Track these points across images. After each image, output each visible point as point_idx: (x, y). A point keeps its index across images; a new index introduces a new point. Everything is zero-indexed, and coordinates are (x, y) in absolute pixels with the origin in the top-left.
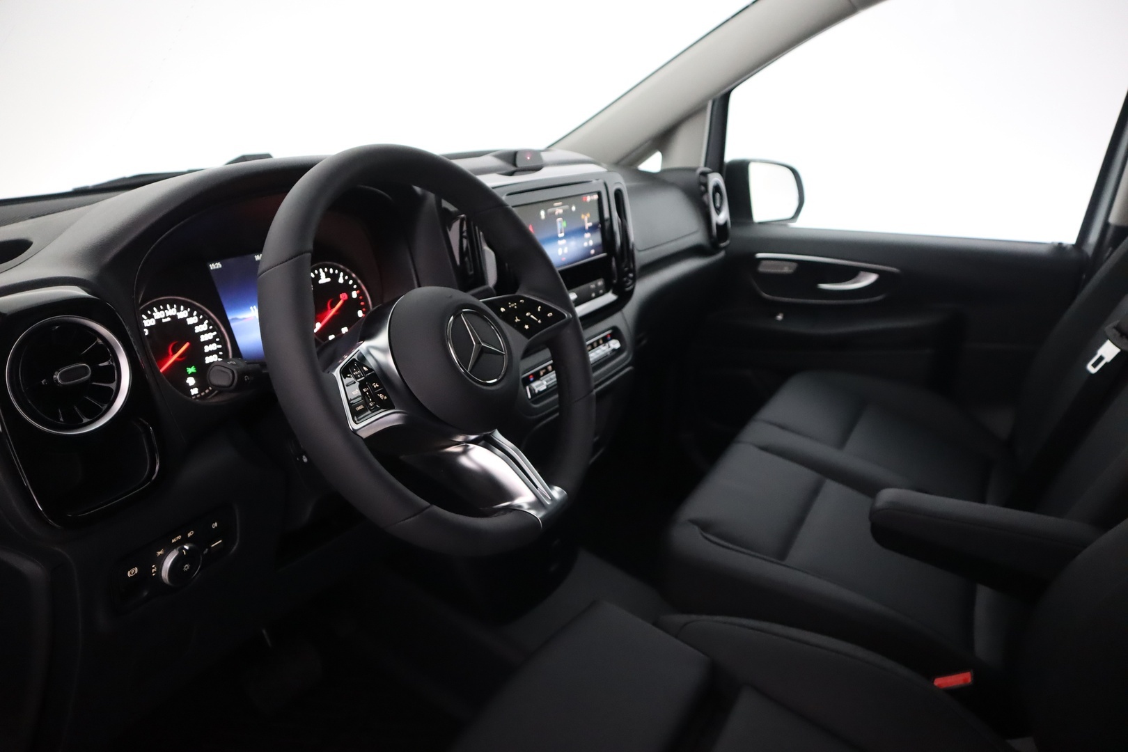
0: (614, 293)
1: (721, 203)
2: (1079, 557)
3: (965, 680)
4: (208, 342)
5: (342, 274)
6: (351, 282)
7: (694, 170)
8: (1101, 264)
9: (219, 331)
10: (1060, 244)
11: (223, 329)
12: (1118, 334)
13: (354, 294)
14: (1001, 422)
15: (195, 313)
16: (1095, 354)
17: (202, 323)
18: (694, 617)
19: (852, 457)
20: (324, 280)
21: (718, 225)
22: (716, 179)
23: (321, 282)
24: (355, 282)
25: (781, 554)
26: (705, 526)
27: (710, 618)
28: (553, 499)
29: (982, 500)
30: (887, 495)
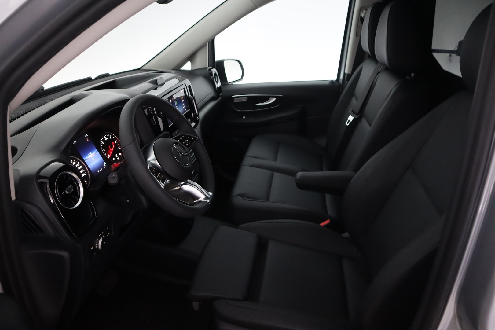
0: (194, 122)
1: (218, 79)
2: (351, 181)
3: (328, 222)
4: (81, 169)
5: (110, 136)
6: (114, 138)
7: (206, 68)
8: (345, 87)
9: (83, 165)
10: (332, 80)
11: (83, 163)
12: (352, 113)
13: (116, 142)
14: (322, 142)
15: (74, 160)
16: (347, 120)
17: (77, 164)
18: (249, 224)
19: (280, 163)
20: (106, 139)
21: (218, 87)
22: (214, 71)
23: (105, 140)
24: (115, 137)
25: (268, 198)
26: (242, 195)
27: (254, 223)
28: (210, 196)
29: (322, 170)
30: (299, 174)
